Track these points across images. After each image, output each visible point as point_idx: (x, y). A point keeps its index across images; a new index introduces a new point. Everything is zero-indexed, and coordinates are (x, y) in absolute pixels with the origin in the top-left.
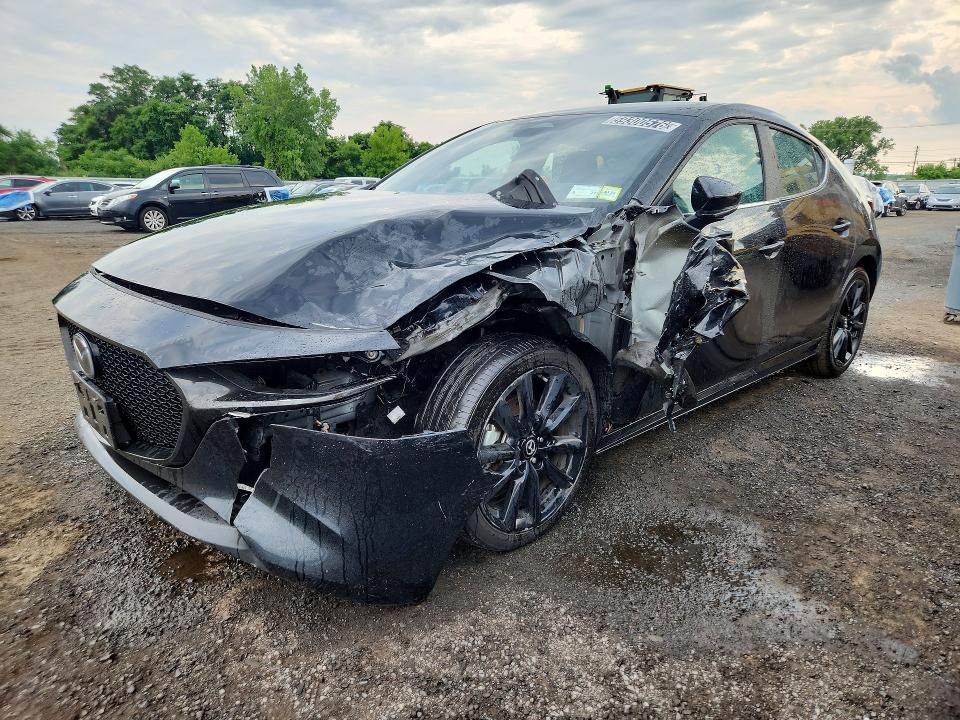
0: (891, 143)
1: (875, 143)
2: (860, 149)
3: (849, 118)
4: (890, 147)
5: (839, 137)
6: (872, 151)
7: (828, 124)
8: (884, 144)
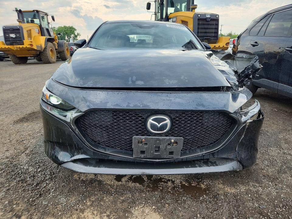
0: (80, 34)
1: (76, 34)
2: (72, 36)
3: (67, 26)
4: (80, 35)
5: (66, 32)
6: (76, 36)
7: (62, 27)
8: (78, 34)
